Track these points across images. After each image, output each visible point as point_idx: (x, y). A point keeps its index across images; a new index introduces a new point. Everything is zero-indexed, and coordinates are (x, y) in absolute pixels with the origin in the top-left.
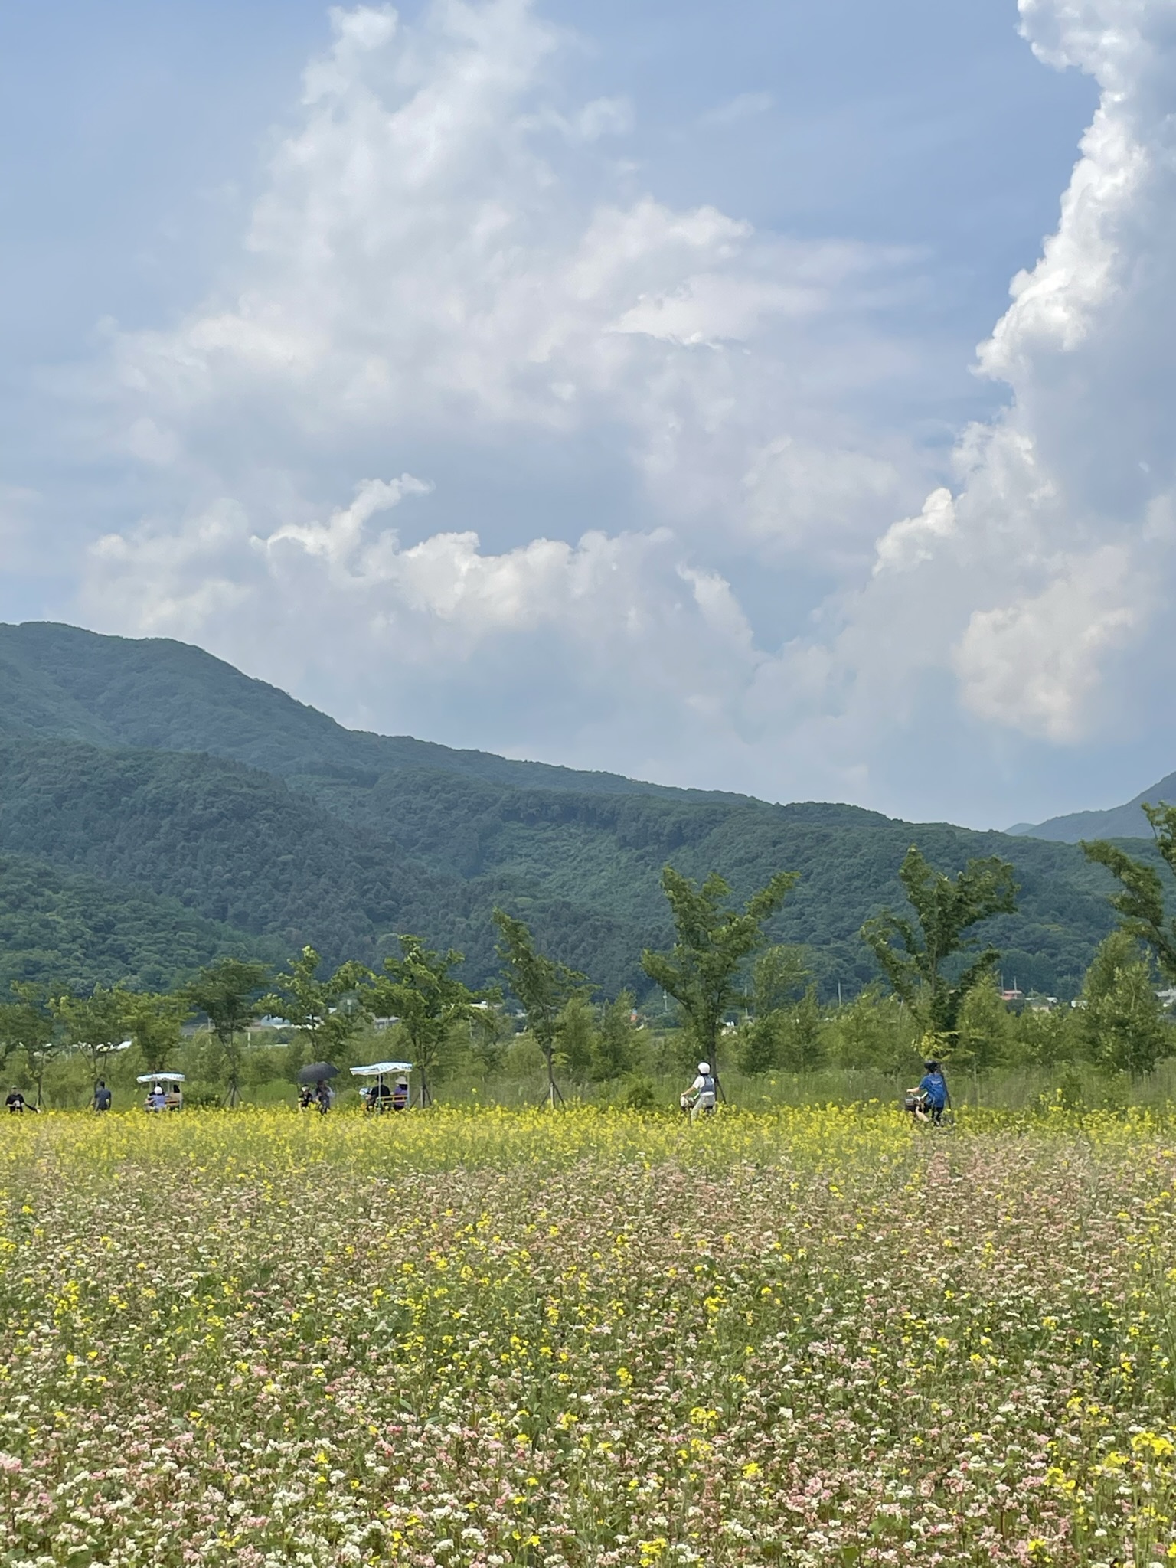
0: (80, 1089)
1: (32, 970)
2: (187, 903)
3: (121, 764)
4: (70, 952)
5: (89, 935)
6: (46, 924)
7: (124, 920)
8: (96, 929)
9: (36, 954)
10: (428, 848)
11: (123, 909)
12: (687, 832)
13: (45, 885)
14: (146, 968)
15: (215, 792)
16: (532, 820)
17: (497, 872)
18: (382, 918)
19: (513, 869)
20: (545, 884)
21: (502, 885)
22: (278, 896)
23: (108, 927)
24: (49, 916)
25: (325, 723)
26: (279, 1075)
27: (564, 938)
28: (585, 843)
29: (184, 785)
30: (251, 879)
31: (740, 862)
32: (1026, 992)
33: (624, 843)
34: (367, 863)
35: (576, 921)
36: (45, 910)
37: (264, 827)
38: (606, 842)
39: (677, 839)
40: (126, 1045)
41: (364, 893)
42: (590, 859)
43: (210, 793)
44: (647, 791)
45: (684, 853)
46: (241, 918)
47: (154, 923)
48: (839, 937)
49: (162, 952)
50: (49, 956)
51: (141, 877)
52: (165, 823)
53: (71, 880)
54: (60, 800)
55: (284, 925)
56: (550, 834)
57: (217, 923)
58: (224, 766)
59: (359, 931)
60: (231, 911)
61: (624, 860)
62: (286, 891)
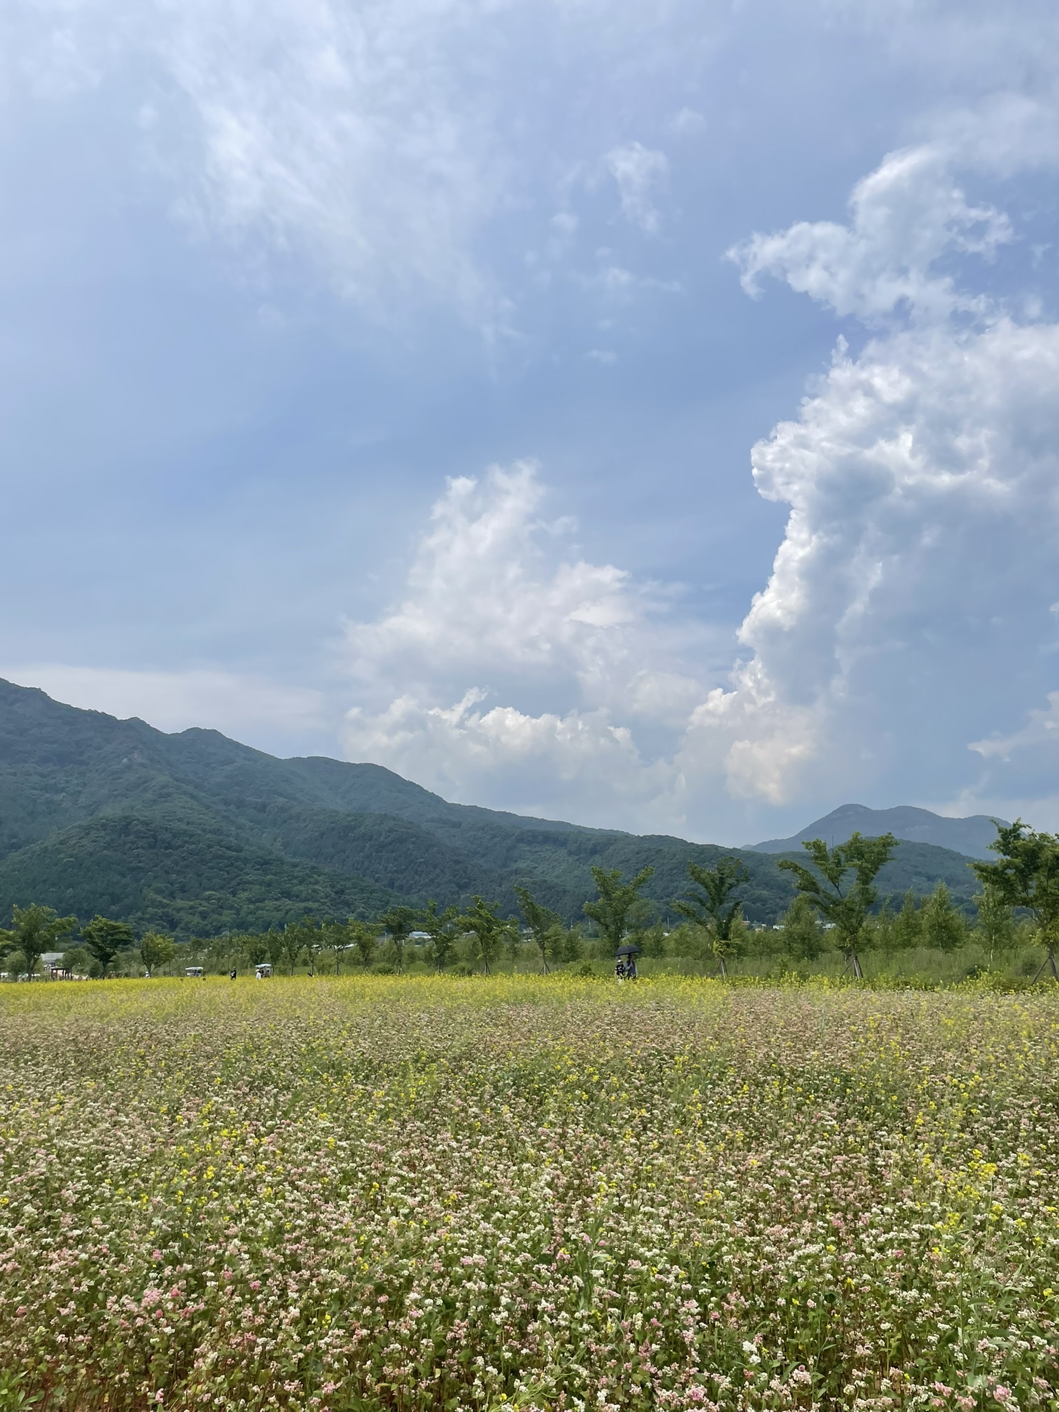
0: (330, 966)
1: (308, 911)
2: (377, 881)
3: (349, 819)
4: (325, 903)
5: (333, 895)
6: (314, 891)
7: (348, 888)
8: (336, 893)
9: (310, 904)
10: (483, 856)
11: (348, 884)
12: (598, 848)
13: (314, 873)
14: (359, 910)
15: (391, 831)
16: (529, 843)
17: (515, 866)
18: (463, 887)
19: (521, 865)
20: (535, 872)
21: (516, 872)
22: (417, 878)
23: (341, 892)
24: (316, 887)
25: (438, 800)
26: (420, 959)
27: (544, 896)
28: (553, 853)
29: (377, 828)
30: (405, 870)
31: (622, 862)
32: (752, 922)
33: (570, 853)
34: (457, 862)
35: (549, 888)
36: (314, 884)
37: (411, 846)
38: (563, 852)
39: (594, 852)
40: (351, 945)
41: (455, 876)
42: (555, 861)
43: (388, 831)
44: (581, 831)
45: (597, 858)
46: (401, 888)
47: (362, 890)
48: (667, 896)
49: (365, 903)
50: (314, 905)
51: (357, 869)
52: (368, 845)
53: (326, 870)
54: (322, 835)
55: (420, 890)
56: (538, 849)
57: (390, 890)
58: (394, 819)
59: (452, 893)
60: (396, 884)
61: (570, 860)
62: (420, 876)
